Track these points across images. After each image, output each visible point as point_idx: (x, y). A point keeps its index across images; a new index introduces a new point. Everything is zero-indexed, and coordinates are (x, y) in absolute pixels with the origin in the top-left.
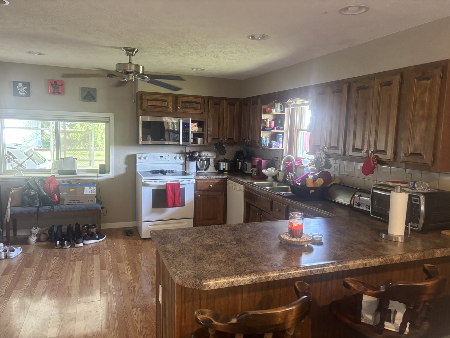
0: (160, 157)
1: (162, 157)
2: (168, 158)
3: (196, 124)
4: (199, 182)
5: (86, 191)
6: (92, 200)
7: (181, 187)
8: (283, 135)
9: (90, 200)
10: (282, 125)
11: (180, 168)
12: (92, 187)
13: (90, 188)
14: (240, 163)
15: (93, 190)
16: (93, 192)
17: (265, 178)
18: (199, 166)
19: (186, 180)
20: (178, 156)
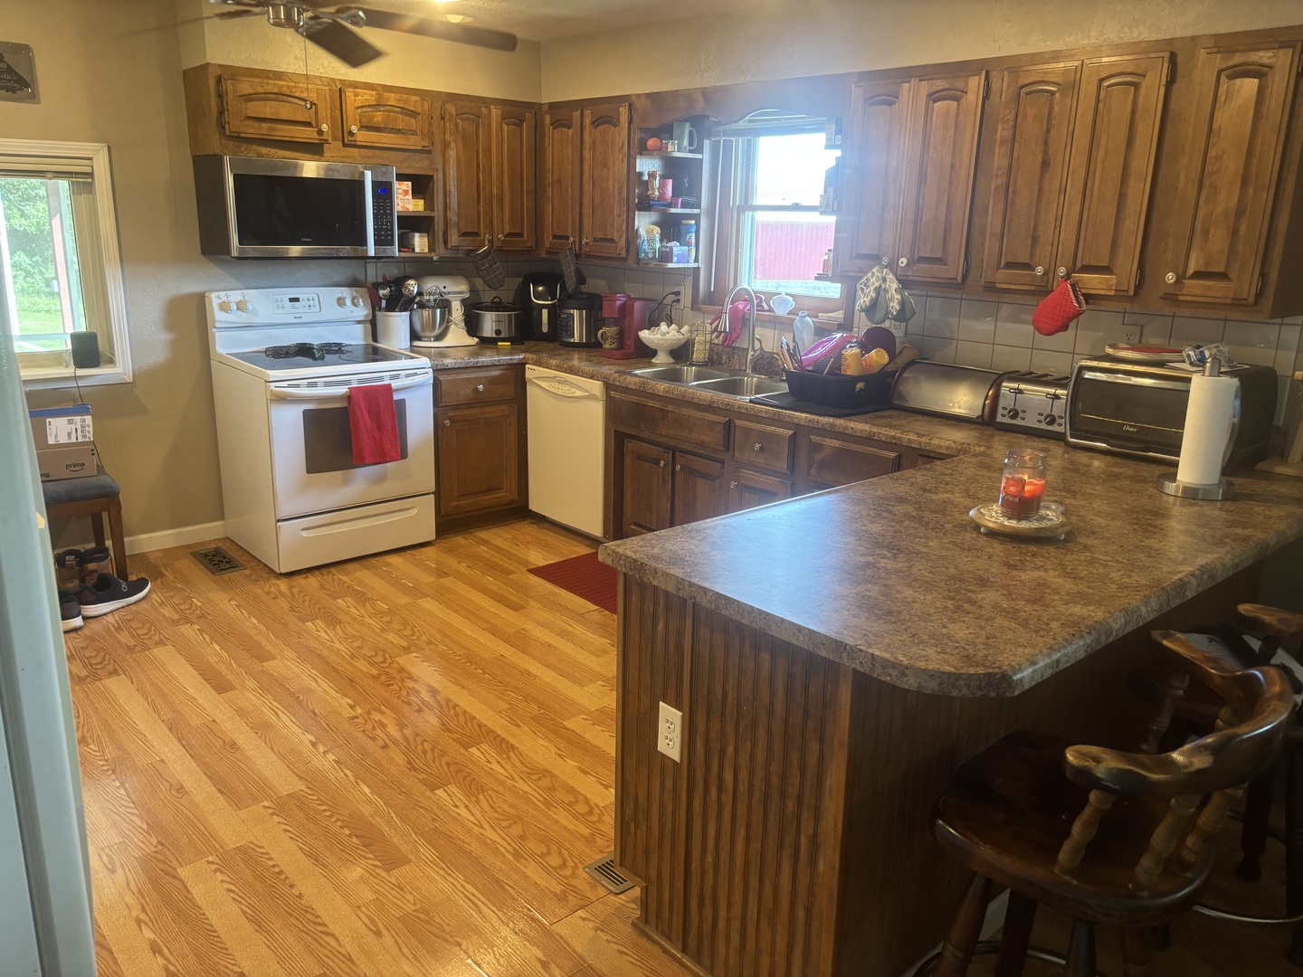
0: (292, 300)
1: (296, 300)
2: (316, 302)
3: (407, 185)
4: (442, 378)
5: (57, 434)
6: (83, 464)
7: (396, 397)
8: (698, 225)
9: (75, 465)
10: (694, 189)
11: (355, 336)
12: (77, 419)
13: (70, 422)
14: (545, 312)
15: (82, 426)
16: (84, 436)
17: (646, 353)
18: (418, 327)
19: (407, 376)
20: (346, 292)
